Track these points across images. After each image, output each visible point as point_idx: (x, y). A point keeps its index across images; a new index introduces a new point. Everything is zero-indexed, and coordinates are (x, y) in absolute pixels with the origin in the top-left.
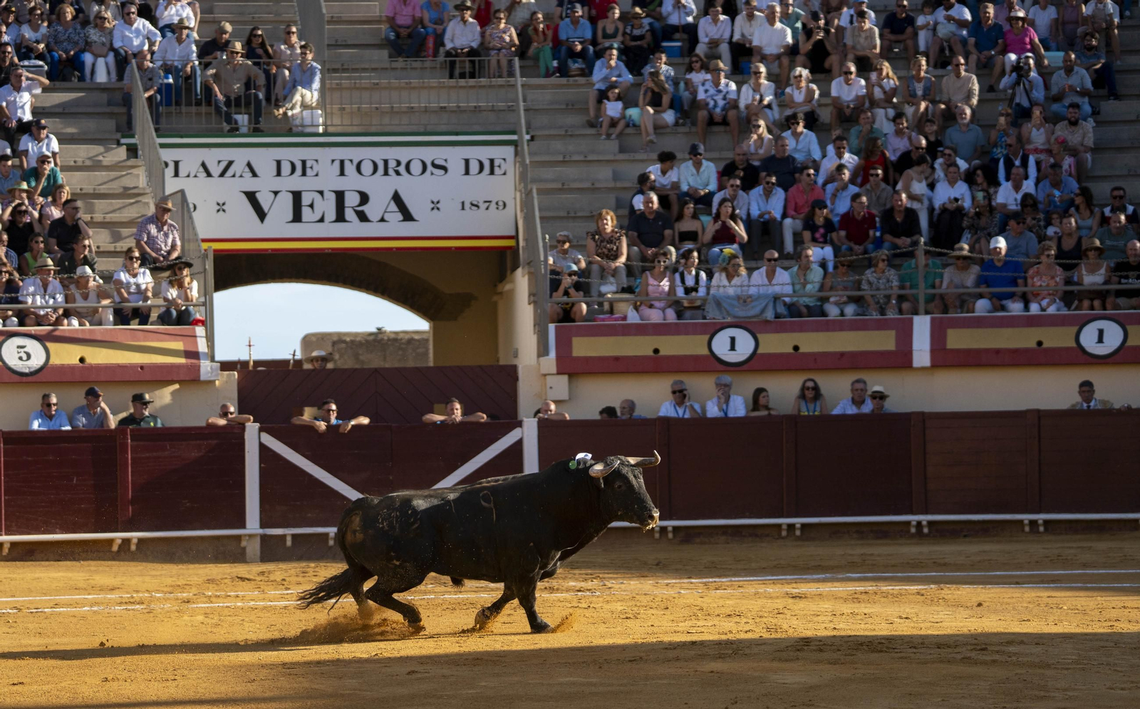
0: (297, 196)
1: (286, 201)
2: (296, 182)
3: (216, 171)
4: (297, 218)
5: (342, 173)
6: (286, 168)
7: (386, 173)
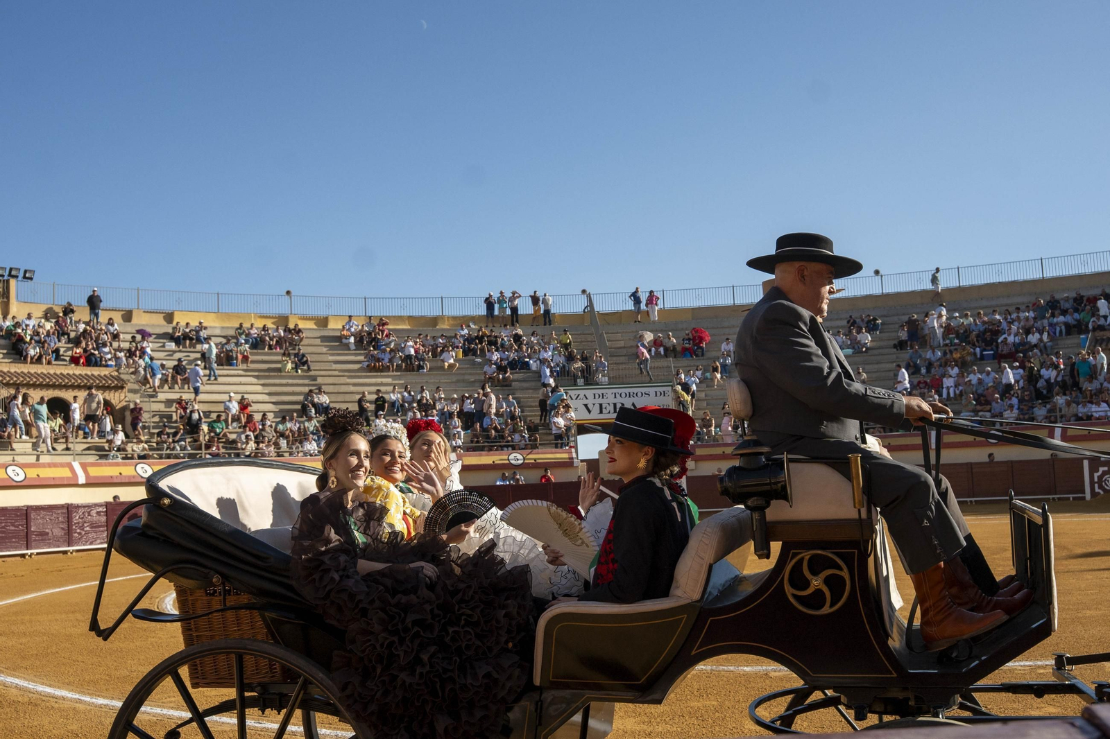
0: (601, 405)
1: (597, 407)
2: (600, 400)
3: (574, 397)
4: (601, 412)
5: (615, 397)
6: (597, 396)
7: (630, 397)
